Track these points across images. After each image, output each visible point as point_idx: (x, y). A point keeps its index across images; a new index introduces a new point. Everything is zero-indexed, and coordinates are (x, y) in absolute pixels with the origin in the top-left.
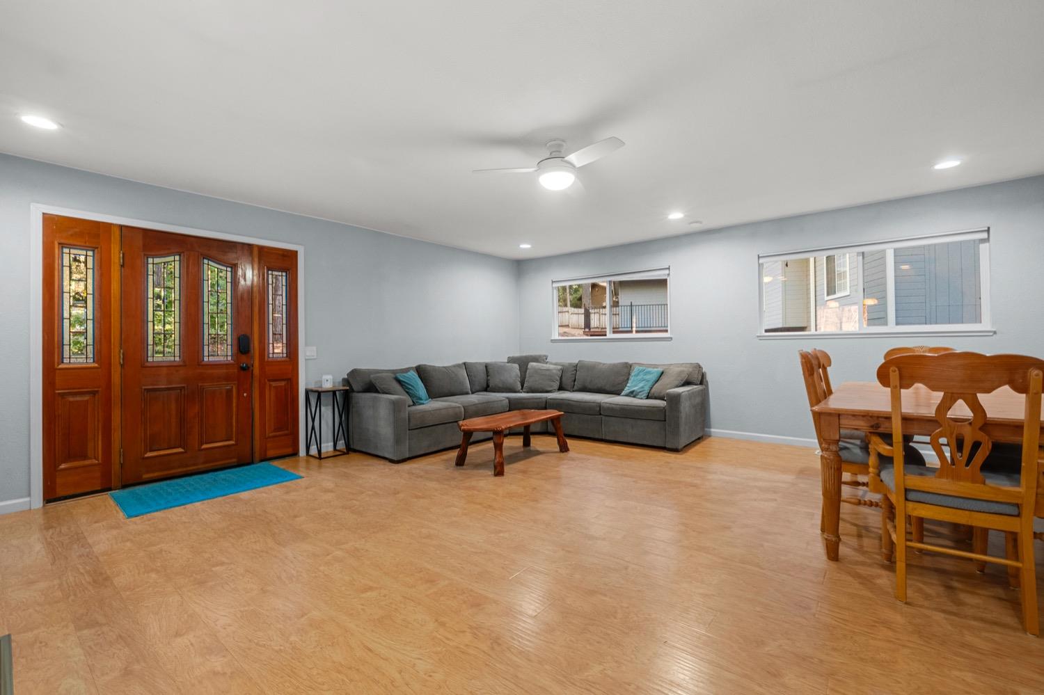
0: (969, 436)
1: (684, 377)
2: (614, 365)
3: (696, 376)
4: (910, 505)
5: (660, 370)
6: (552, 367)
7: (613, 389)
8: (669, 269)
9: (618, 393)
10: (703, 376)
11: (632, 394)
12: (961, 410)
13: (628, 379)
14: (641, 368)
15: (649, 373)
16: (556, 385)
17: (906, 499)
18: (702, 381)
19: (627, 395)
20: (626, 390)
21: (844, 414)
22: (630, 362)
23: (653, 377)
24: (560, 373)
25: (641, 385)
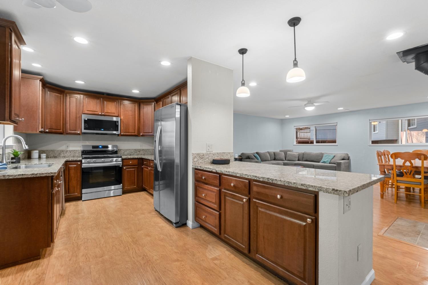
0: (410, 169)
1: (342, 157)
2: (317, 153)
3: (346, 157)
4: (398, 183)
5: (334, 155)
6: (295, 153)
7: (317, 161)
8: (337, 123)
9: (319, 162)
10: (349, 157)
11: (324, 162)
12: (408, 164)
13: (322, 158)
14: (327, 154)
15: (330, 156)
16: (297, 159)
17: (397, 182)
18: (349, 159)
19: (322, 163)
20: (322, 161)
21: (386, 165)
22: (323, 152)
23: (332, 157)
24: (298, 155)
25: (327, 159)
